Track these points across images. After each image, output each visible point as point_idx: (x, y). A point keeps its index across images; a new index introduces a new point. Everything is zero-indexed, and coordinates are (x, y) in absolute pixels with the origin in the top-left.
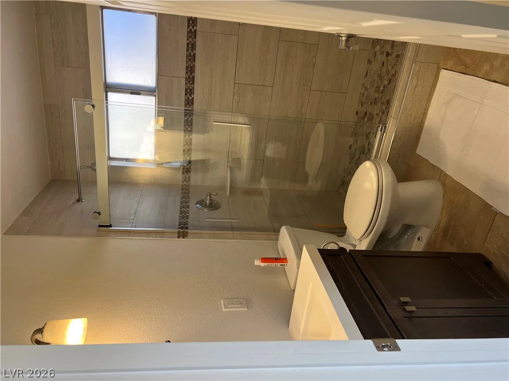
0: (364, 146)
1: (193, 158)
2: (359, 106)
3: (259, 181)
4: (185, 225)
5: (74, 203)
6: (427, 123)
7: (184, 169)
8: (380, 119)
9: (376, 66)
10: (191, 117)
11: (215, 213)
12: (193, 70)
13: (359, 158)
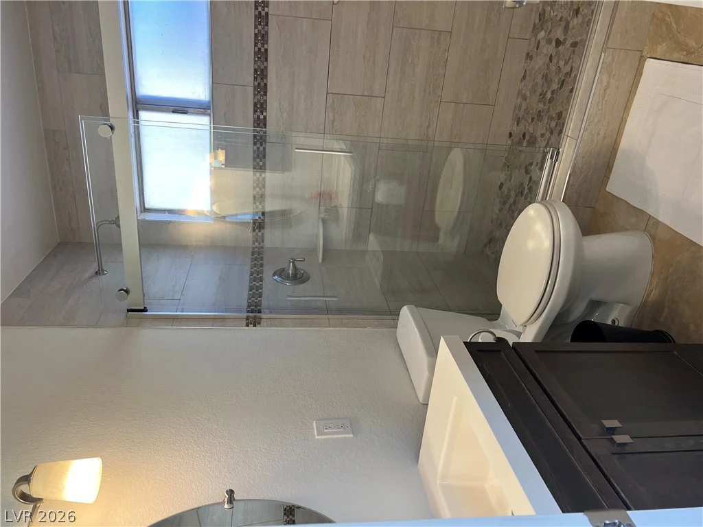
0: (522, 184)
1: (267, 209)
2: (513, 124)
3: (366, 239)
4: (256, 306)
5: (91, 277)
6: (624, 143)
7: (254, 223)
8: (548, 143)
9: (539, 62)
10: (264, 146)
11: (300, 288)
12: (265, 73)
13: (515, 202)
